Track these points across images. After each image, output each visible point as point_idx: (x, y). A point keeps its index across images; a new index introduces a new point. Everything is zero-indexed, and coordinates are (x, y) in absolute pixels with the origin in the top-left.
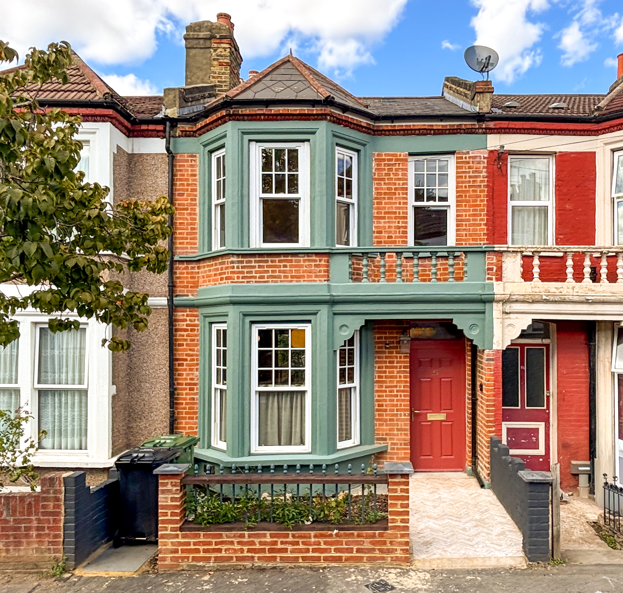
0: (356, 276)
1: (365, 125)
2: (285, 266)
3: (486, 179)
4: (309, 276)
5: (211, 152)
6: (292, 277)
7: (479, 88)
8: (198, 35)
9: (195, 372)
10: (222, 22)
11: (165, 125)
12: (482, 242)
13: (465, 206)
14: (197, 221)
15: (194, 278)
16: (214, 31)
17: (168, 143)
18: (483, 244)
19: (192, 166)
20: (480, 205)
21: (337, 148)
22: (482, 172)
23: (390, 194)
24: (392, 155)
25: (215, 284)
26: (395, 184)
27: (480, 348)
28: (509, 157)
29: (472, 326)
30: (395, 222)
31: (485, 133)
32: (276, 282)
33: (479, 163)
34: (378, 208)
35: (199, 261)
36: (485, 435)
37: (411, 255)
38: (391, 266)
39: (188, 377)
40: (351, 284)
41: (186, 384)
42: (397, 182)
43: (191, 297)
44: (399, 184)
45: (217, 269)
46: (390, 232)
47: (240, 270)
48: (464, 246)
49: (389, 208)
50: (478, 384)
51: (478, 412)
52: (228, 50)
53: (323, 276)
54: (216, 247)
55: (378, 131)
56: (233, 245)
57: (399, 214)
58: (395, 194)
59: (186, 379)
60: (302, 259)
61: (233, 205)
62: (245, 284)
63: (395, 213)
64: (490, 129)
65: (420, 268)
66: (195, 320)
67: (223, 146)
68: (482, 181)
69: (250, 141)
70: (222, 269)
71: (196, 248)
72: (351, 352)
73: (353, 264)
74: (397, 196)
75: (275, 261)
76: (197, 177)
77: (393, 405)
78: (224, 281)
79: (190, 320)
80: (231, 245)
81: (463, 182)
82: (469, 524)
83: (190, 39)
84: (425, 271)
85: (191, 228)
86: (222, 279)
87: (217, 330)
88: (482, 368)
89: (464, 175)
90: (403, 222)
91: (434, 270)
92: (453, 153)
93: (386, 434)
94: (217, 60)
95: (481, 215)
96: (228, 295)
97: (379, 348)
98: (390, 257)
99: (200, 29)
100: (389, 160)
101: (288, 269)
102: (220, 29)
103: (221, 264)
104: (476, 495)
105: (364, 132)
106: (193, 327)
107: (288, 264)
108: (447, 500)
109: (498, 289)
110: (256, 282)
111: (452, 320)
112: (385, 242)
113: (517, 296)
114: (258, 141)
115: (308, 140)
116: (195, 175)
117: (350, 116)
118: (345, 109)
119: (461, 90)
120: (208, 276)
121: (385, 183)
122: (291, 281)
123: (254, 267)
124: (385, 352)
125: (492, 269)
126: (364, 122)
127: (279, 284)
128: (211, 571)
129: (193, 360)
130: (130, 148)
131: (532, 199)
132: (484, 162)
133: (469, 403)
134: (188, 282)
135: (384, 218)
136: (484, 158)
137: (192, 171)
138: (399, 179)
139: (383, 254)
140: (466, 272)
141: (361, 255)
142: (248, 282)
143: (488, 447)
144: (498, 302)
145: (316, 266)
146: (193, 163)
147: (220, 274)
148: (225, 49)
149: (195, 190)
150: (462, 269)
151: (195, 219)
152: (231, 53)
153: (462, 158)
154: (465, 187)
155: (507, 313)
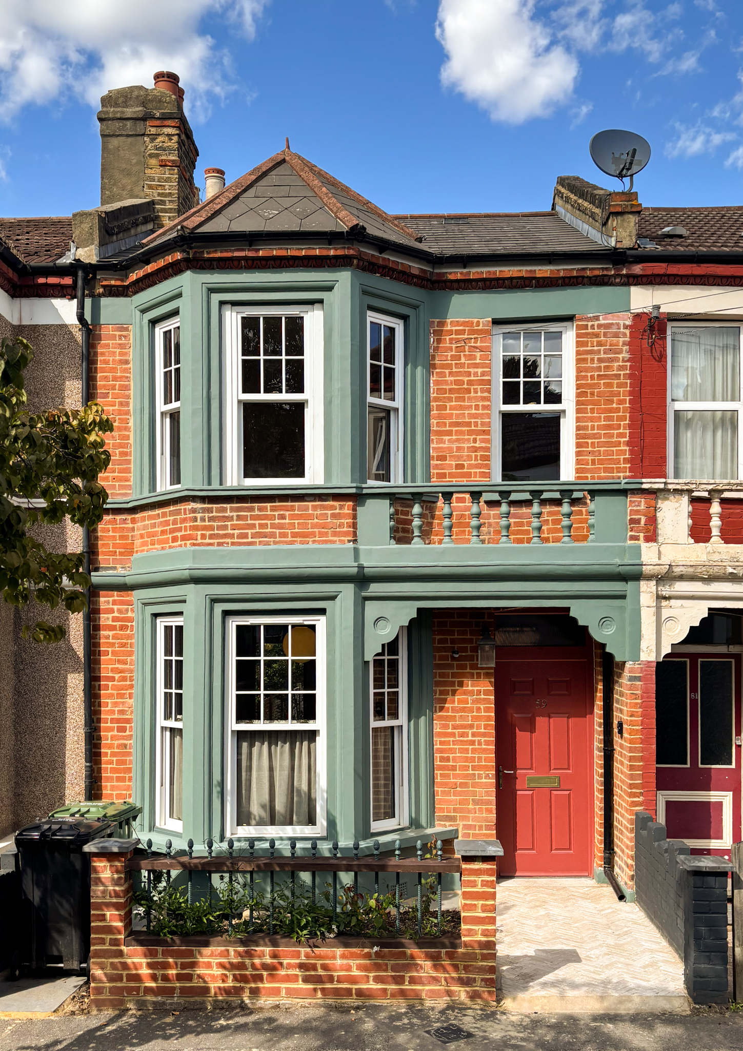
0: (401, 534)
1: (416, 272)
2: (282, 517)
3: (628, 364)
4: (321, 534)
5: (154, 322)
6: (294, 535)
7: (617, 204)
8: (123, 112)
9: (128, 700)
10: (164, 88)
11: (75, 275)
12: (622, 474)
13: (592, 411)
14: (131, 441)
15: (126, 538)
16: (150, 105)
17: (81, 306)
18: (623, 478)
19: (121, 346)
20: (618, 410)
21: (369, 313)
22: (620, 352)
23: (461, 392)
24: (464, 324)
25: (163, 548)
26: (469, 374)
27: (618, 658)
28: (670, 325)
29: (604, 620)
30: (469, 440)
31: (628, 284)
32: (268, 544)
33: (616, 335)
34: (439, 417)
35: (134, 510)
36: (627, 810)
37: (496, 497)
38: (462, 516)
39: (117, 709)
40: (394, 546)
41: (112, 721)
42: (472, 370)
43: (120, 571)
44: (476, 374)
45: (167, 523)
46: (459, 458)
47: (207, 523)
48: (589, 481)
49: (458, 416)
50: (615, 722)
51: (615, 772)
52: (175, 138)
53: (345, 534)
54: (164, 486)
55: (438, 282)
56: (194, 482)
57: (476, 425)
58: (469, 391)
59: (113, 712)
60: (310, 504)
61: (194, 413)
62: (215, 548)
63: (469, 424)
64: (635, 277)
65: (512, 520)
66: (127, 610)
67: (175, 313)
68: (621, 368)
69: (222, 303)
70: (175, 522)
71: (129, 487)
72: (394, 665)
73: (397, 512)
74: (472, 394)
75: (265, 509)
76: (131, 365)
77: (466, 759)
78: (179, 543)
79: (119, 611)
80: (192, 480)
81: (587, 370)
82: (597, 952)
83: (109, 119)
84: (521, 524)
85: (120, 453)
86: (175, 539)
87: (166, 627)
88: (622, 694)
89: (589, 357)
90: (482, 441)
91: (535, 523)
92: (570, 318)
93: (455, 810)
94: (157, 156)
95: (619, 427)
96: (187, 566)
97: (441, 658)
98: (460, 500)
99: (125, 102)
100: (458, 332)
101: (287, 521)
102: (160, 101)
103: (172, 513)
104: (610, 911)
105: (415, 285)
106: (124, 624)
107: (287, 513)
108: (560, 918)
109: (649, 555)
110: (233, 544)
111: (568, 609)
112: (452, 475)
113: (682, 568)
114: (235, 304)
115: (321, 301)
116: (127, 362)
117: (392, 258)
118: (383, 245)
119: (586, 204)
120: (150, 535)
121: (450, 373)
122: (292, 543)
123: (230, 519)
124: (451, 667)
125: (638, 521)
126: (415, 267)
127: (272, 547)
128: (175, 1010)
129: (124, 679)
130: (16, 316)
131: (710, 396)
132: (625, 335)
133: (599, 757)
134: (114, 546)
135: (449, 433)
136: (626, 327)
137: (121, 354)
138: (476, 366)
139: (448, 496)
140: (593, 526)
141: (410, 497)
142: (219, 544)
143: (631, 831)
144: (649, 578)
145: (334, 516)
146: (123, 341)
147: (172, 531)
148: (169, 136)
149: (127, 388)
150: (586, 521)
151: (128, 437)
152: (181, 143)
153: (586, 327)
154: (592, 377)
155: (665, 598)
